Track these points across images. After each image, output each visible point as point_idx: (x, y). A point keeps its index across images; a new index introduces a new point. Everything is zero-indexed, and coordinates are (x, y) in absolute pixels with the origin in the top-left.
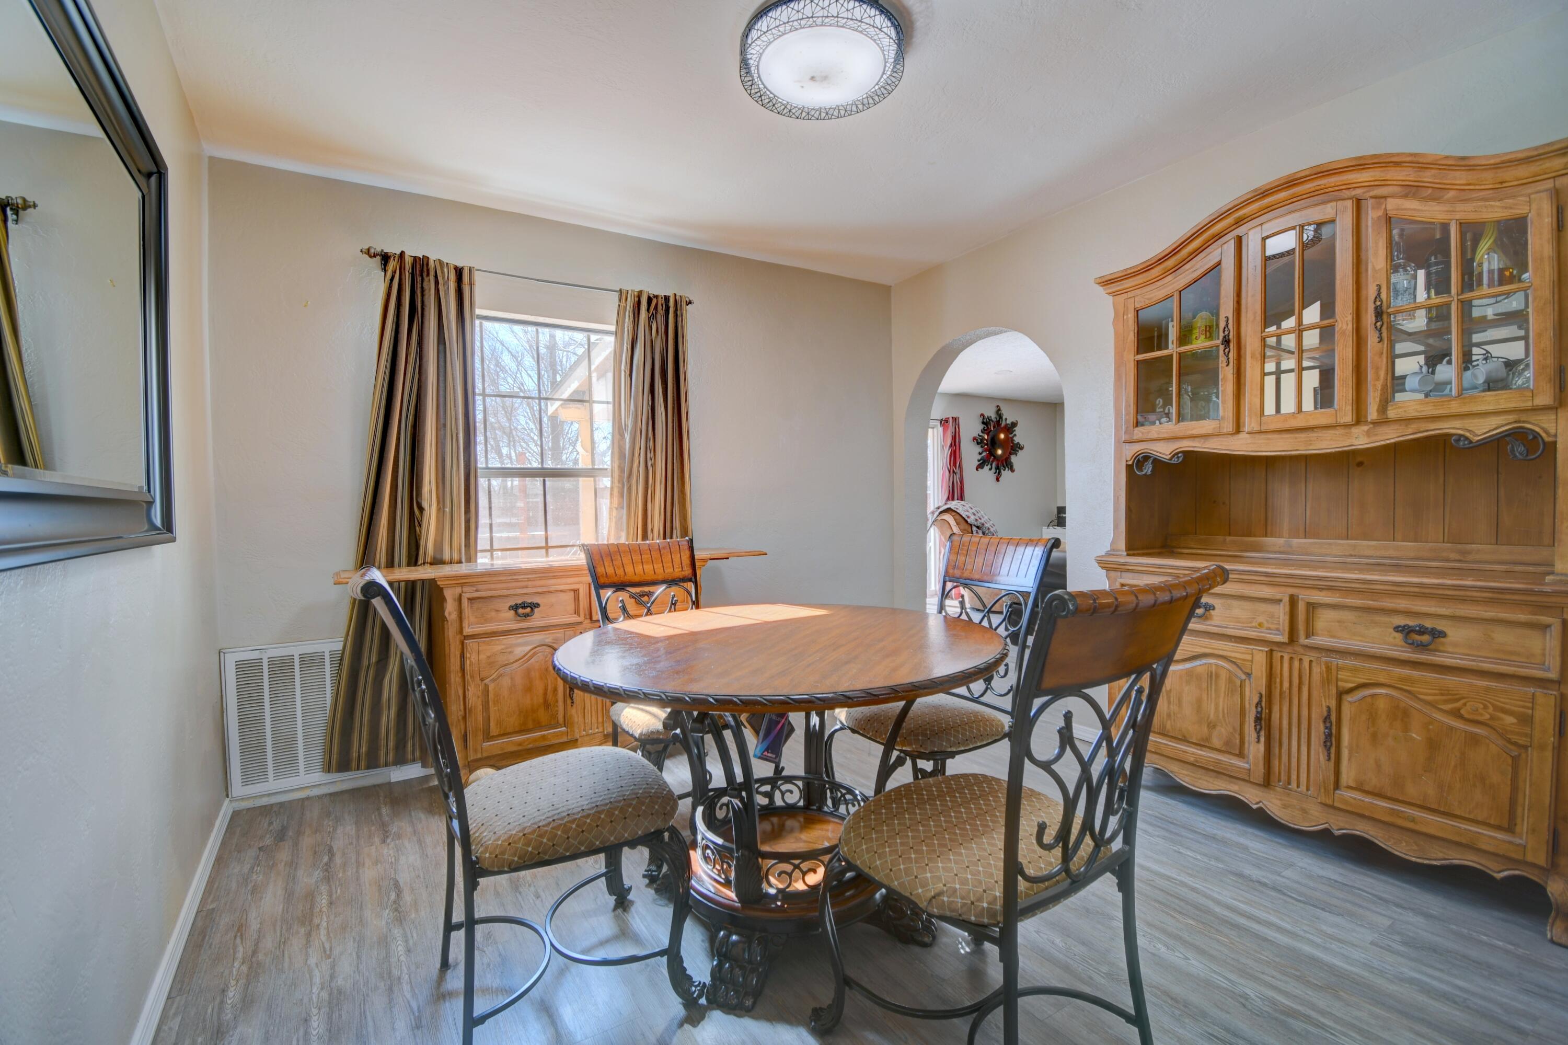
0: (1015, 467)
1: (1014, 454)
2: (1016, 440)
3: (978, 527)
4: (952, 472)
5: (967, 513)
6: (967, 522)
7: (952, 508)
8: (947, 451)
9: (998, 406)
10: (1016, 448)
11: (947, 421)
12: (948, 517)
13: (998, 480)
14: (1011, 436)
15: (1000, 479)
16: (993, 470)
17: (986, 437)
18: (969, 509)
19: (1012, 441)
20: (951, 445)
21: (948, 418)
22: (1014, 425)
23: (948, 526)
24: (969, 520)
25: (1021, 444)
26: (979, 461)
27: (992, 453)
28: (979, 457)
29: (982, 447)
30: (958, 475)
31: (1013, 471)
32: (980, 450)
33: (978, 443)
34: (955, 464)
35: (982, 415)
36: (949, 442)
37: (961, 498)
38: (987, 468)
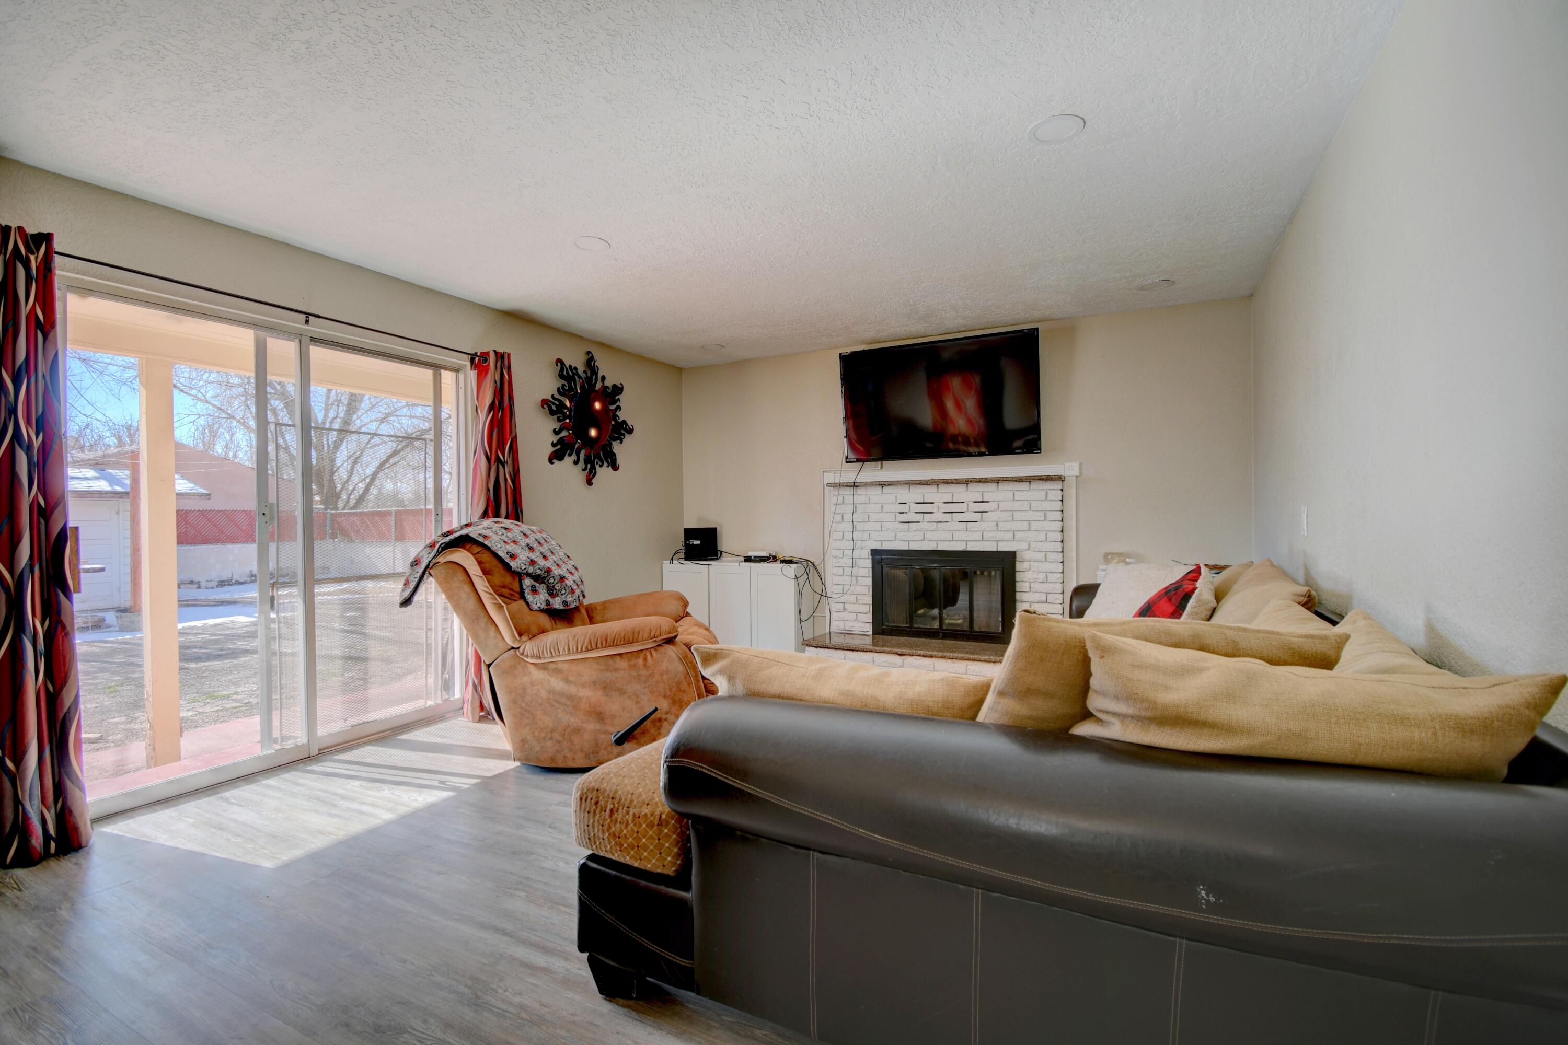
0: (619, 461)
1: (615, 439)
2: (622, 415)
3: (537, 578)
4: (493, 461)
5: (511, 548)
6: (507, 567)
7: (474, 535)
8: (484, 418)
9: (589, 353)
10: (622, 430)
11: (485, 356)
12: (462, 557)
13: (589, 483)
14: (612, 407)
15: (594, 481)
16: (581, 464)
17: (568, 404)
18: (520, 537)
19: (615, 417)
20: (492, 407)
21: (487, 353)
22: (618, 390)
23: (461, 576)
24: (513, 564)
25: (629, 423)
26: (553, 445)
27: (580, 432)
28: (555, 439)
29: (559, 420)
30: (508, 469)
31: (615, 467)
32: (557, 426)
33: (552, 413)
34: (501, 446)
35: (559, 361)
36: (488, 399)
37: (516, 514)
38: (568, 460)
